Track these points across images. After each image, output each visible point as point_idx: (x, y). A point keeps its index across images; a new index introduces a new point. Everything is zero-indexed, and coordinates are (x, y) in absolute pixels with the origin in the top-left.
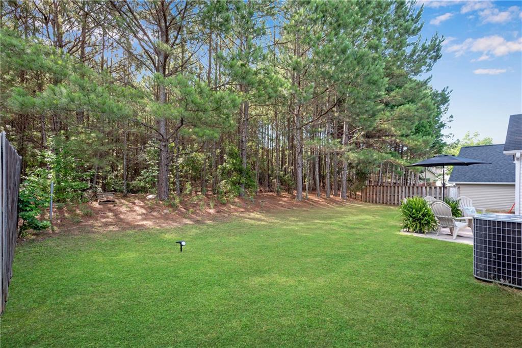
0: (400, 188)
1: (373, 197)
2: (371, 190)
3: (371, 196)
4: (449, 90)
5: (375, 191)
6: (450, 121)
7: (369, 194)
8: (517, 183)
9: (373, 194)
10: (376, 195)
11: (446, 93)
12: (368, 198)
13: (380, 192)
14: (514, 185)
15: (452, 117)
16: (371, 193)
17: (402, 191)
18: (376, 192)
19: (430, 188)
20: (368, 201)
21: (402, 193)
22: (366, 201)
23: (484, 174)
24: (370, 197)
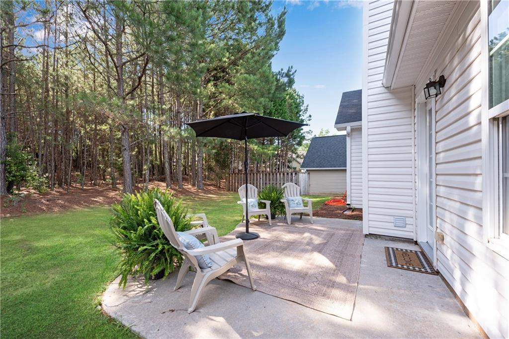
0: (258, 174)
1: (235, 185)
2: (234, 178)
3: (234, 184)
4: (293, 71)
5: (237, 178)
6: (309, 120)
7: (232, 182)
8: (348, 168)
9: (235, 183)
10: (238, 183)
11: (291, 73)
12: (231, 187)
13: (241, 180)
14: (346, 170)
15: (310, 116)
16: (233, 181)
17: (260, 178)
18: (238, 181)
19: (284, 174)
20: (231, 189)
21: (260, 181)
22: (229, 190)
23: (328, 161)
24: (232, 185)
